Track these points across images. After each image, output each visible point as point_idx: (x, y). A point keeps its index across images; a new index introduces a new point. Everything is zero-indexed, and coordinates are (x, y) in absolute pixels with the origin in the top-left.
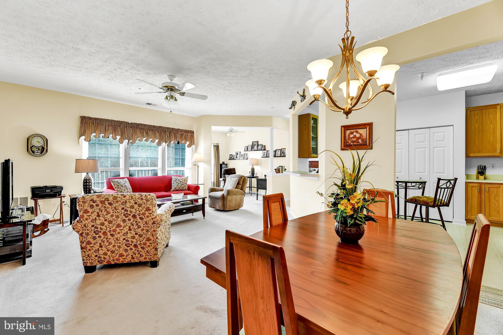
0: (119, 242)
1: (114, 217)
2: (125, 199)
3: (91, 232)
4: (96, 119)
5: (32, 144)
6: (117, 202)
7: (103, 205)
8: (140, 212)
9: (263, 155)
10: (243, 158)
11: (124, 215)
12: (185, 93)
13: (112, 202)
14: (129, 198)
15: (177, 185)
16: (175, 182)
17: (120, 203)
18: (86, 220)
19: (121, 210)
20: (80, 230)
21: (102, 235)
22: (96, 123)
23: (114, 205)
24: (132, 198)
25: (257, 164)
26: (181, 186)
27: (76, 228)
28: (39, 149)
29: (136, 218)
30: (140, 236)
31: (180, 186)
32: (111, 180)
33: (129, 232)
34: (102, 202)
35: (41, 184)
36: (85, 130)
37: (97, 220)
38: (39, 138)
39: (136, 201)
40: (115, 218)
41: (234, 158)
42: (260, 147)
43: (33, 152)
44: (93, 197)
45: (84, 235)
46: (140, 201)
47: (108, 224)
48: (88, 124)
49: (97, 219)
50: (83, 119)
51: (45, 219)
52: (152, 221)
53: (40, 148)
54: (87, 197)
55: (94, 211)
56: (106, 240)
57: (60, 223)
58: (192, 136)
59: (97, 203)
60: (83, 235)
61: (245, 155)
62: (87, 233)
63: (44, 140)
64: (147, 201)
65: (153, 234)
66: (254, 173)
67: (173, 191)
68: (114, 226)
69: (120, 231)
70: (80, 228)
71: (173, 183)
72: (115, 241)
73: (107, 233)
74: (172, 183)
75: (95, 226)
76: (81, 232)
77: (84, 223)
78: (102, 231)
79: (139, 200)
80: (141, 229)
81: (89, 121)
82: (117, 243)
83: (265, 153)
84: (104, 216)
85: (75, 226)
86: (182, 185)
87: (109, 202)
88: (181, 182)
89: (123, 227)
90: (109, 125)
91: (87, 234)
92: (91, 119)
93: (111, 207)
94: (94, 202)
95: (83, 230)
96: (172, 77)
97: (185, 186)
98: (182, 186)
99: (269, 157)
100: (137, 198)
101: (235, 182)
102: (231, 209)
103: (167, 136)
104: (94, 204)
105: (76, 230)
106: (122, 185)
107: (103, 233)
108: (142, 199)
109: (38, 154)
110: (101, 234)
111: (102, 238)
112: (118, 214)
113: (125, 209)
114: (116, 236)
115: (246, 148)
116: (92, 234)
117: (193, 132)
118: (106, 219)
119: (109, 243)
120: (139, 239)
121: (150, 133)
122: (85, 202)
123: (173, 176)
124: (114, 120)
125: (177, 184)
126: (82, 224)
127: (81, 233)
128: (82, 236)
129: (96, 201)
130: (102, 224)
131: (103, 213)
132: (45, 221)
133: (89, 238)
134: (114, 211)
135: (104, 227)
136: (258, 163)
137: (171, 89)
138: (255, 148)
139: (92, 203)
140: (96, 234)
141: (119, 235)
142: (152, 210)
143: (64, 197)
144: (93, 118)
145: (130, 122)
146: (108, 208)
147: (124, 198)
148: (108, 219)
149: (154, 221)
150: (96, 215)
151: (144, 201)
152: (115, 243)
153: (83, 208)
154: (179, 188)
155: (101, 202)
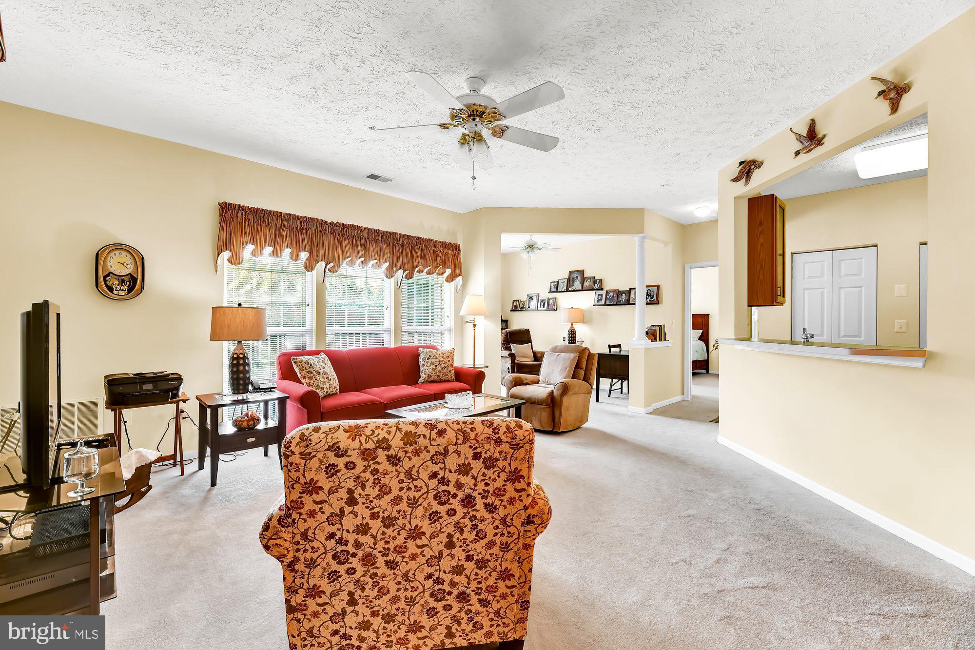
0: (412, 587)
1: (403, 506)
2: (443, 441)
3: (323, 556)
4: (255, 211)
5: (109, 270)
6: (417, 453)
7: (371, 462)
8: (487, 485)
9: (596, 300)
10: (545, 308)
11: (436, 497)
12: (508, 128)
13: (401, 454)
14: (458, 439)
15: (434, 370)
16: (427, 363)
17: (426, 456)
18: (310, 517)
19: (427, 481)
20: (288, 552)
21: (359, 566)
22: (256, 219)
23: (407, 464)
24: (466, 439)
25: (583, 321)
26: (442, 371)
27: (276, 544)
28: (123, 281)
29: (475, 505)
30: (482, 564)
31: (440, 372)
32: (294, 359)
33: (446, 552)
34: (368, 455)
35: (130, 368)
36: (231, 237)
37: (346, 514)
38: (124, 253)
39: (478, 450)
40: (406, 508)
41: (523, 308)
42: (587, 284)
43: (111, 289)
44: (335, 435)
45: (300, 566)
46: (492, 449)
47: (383, 529)
48: (237, 222)
49: (346, 512)
50: (226, 210)
51: (143, 464)
52: (524, 516)
53: (127, 279)
54: (315, 437)
55: (339, 485)
56: (371, 582)
57: (175, 465)
58: (457, 256)
59: (349, 456)
60: (296, 567)
61: (551, 301)
62: (312, 559)
63: (137, 260)
64: (515, 446)
65: (519, 558)
66: (576, 340)
67: (423, 383)
68: (399, 534)
69: (419, 551)
70: (287, 545)
71: (424, 365)
72: (400, 583)
73: (375, 557)
74: (421, 365)
75: (337, 537)
76: (289, 559)
77: (302, 526)
78: (360, 554)
79: (487, 446)
80: (485, 541)
81: (239, 215)
82: (406, 590)
83: (602, 295)
84: (371, 502)
85: (271, 539)
86: (443, 369)
87: (392, 452)
88: (440, 361)
89: (428, 536)
90: (284, 226)
91: (311, 564)
92: (243, 210)
93: (396, 470)
94: (338, 456)
95: (298, 550)
96: (478, 80)
97: (450, 371)
98: (444, 371)
99: (634, 304)
100: (482, 437)
101: (571, 364)
102: (567, 428)
103: (407, 256)
104: (341, 462)
105: (275, 551)
106: (318, 369)
107: (363, 560)
108: (498, 442)
109: (122, 293)
110: (355, 563)
111: (357, 576)
112: (417, 495)
113: (439, 477)
114: (404, 568)
115: (554, 286)
116: (325, 562)
117: (459, 246)
118: (376, 510)
119: (380, 589)
120: (476, 574)
121: (372, 248)
122: (310, 453)
123: (421, 349)
124: (295, 215)
125: (433, 367)
126: (296, 531)
127: (292, 562)
128: (293, 570)
129: (347, 451)
130: (363, 529)
131: (368, 490)
132: (142, 467)
133: (317, 578)
134: (404, 485)
135: (366, 540)
136: (583, 318)
137: (476, 113)
138: (577, 285)
139: (332, 459)
140: (340, 563)
141: (413, 565)
142: (526, 479)
143: (184, 401)
144: (249, 208)
145: (329, 221)
146: (385, 474)
147: (439, 440)
148: (381, 512)
149: (529, 515)
150: (344, 500)
151: (505, 447)
152: (399, 590)
153: (301, 477)
154: (438, 376)
155: (363, 453)
